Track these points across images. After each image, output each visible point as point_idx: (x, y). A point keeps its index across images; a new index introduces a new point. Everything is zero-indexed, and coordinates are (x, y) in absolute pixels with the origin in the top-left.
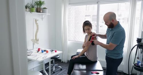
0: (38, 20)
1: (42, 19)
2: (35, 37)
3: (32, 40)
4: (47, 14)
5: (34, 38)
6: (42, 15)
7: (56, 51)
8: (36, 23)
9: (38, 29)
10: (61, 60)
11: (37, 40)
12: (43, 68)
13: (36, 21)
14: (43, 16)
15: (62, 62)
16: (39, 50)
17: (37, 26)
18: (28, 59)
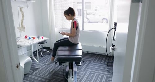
0: (22, 8)
1: (27, 7)
2: (21, 24)
3: (18, 28)
4: (32, 1)
5: (21, 26)
6: (27, 2)
7: (42, 38)
8: (22, 11)
9: (23, 17)
10: (49, 47)
11: (23, 28)
12: (31, 55)
13: (21, 9)
14: (28, 4)
15: (50, 49)
16: (26, 37)
17: (23, 14)
18: (18, 46)
